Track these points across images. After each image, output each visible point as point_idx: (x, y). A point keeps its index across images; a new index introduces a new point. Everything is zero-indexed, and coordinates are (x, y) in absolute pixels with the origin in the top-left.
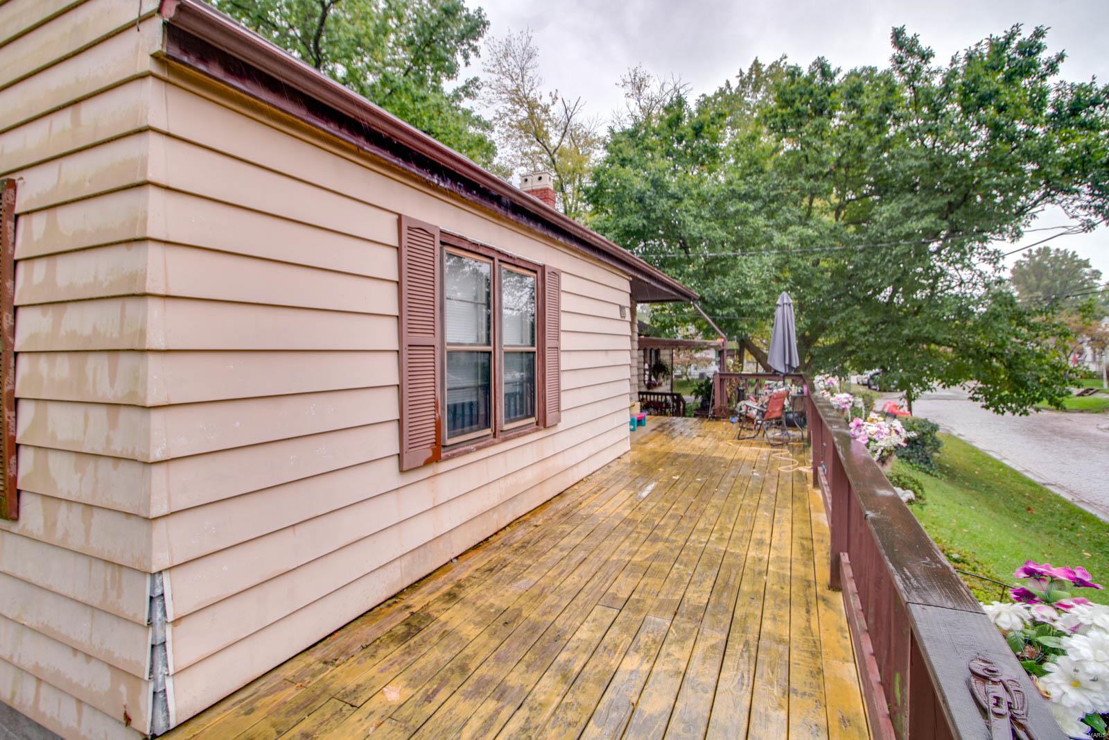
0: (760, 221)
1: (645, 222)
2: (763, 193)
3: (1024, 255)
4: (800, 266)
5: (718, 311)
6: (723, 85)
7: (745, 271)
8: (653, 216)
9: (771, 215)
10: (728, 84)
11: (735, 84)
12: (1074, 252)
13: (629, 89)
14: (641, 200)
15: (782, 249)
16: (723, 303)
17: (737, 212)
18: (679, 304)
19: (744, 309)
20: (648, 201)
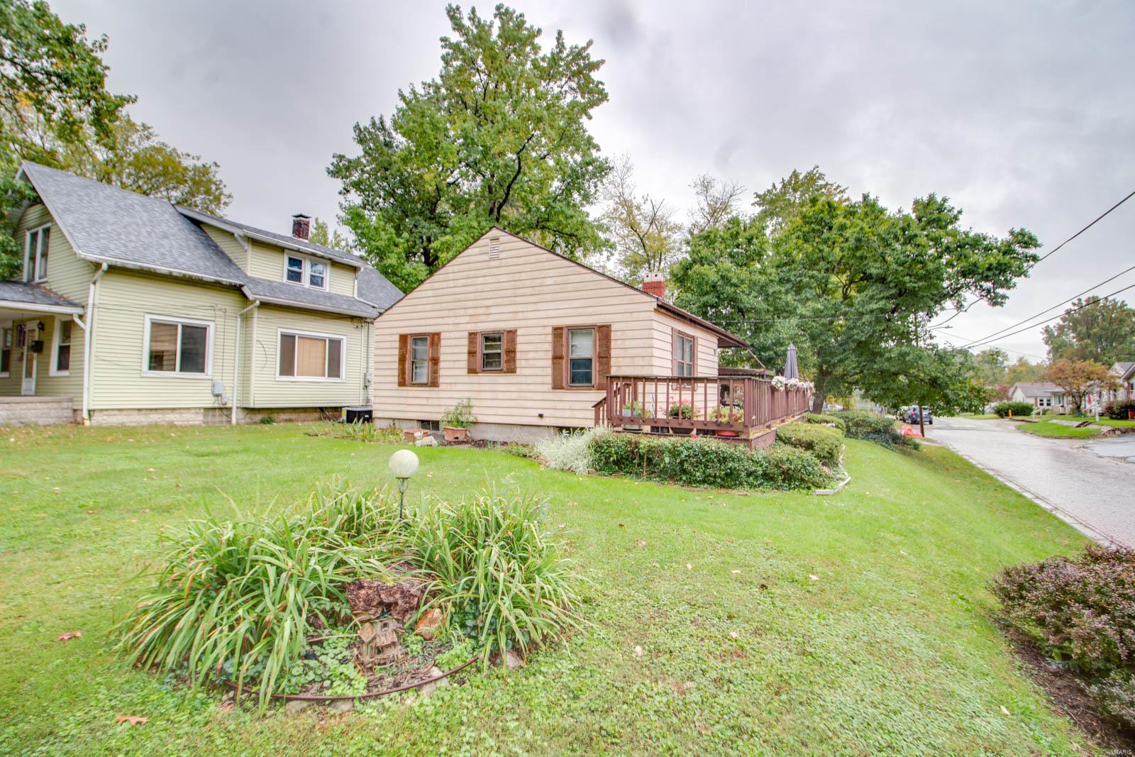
0: (790, 298)
1: (717, 300)
2: (793, 279)
3: (1074, 304)
4: (813, 326)
5: (762, 353)
6: (770, 187)
7: (780, 328)
8: (722, 297)
9: (798, 292)
10: (774, 186)
11: (779, 186)
12: (1123, 302)
13: (699, 189)
14: (714, 287)
15: (802, 316)
16: (765, 349)
17: (774, 292)
18: (739, 349)
19: (779, 353)
20: (719, 288)
